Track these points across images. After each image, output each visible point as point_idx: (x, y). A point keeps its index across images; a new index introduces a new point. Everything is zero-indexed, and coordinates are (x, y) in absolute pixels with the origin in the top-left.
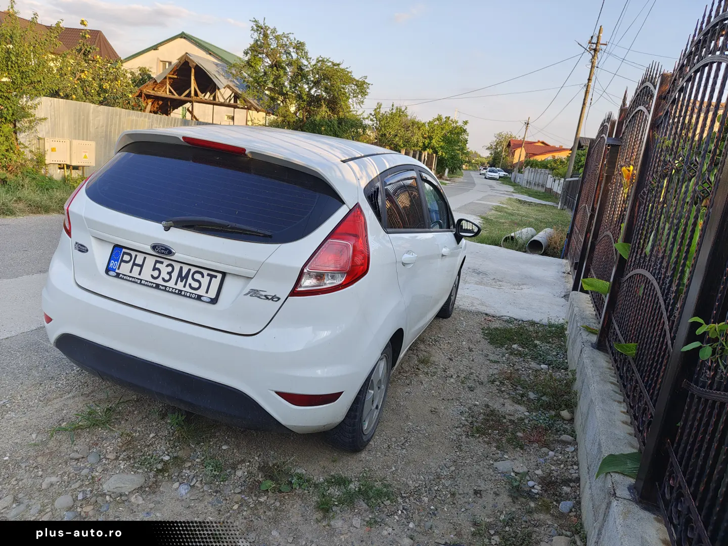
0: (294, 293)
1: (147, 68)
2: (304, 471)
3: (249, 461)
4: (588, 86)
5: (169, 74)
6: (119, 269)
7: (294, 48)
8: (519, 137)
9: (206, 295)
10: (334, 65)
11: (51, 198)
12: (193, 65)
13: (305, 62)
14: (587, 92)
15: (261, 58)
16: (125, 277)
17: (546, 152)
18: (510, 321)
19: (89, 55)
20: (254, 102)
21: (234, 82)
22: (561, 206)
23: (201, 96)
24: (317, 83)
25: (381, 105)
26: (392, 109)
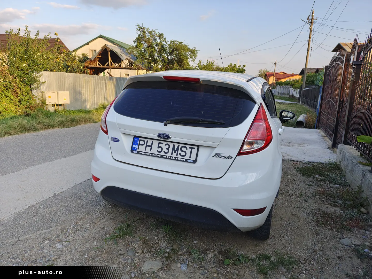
0: (240, 154)
1: (86, 54)
2: (242, 252)
3: (212, 249)
4: (309, 41)
5: (97, 56)
6: (138, 149)
7: (158, 37)
8: (271, 71)
9: (190, 159)
10: (180, 43)
11: (54, 121)
12: (109, 50)
13: (164, 43)
14: (309, 44)
15: (142, 43)
16: (143, 153)
17: (285, 77)
18: (307, 163)
19: (59, 49)
20: (140, 65)
21: (130, 57)
22: (301, 103)
23: (114, 65)
24: (171, 53)
25: (201, 61)
26: (207, 63)
